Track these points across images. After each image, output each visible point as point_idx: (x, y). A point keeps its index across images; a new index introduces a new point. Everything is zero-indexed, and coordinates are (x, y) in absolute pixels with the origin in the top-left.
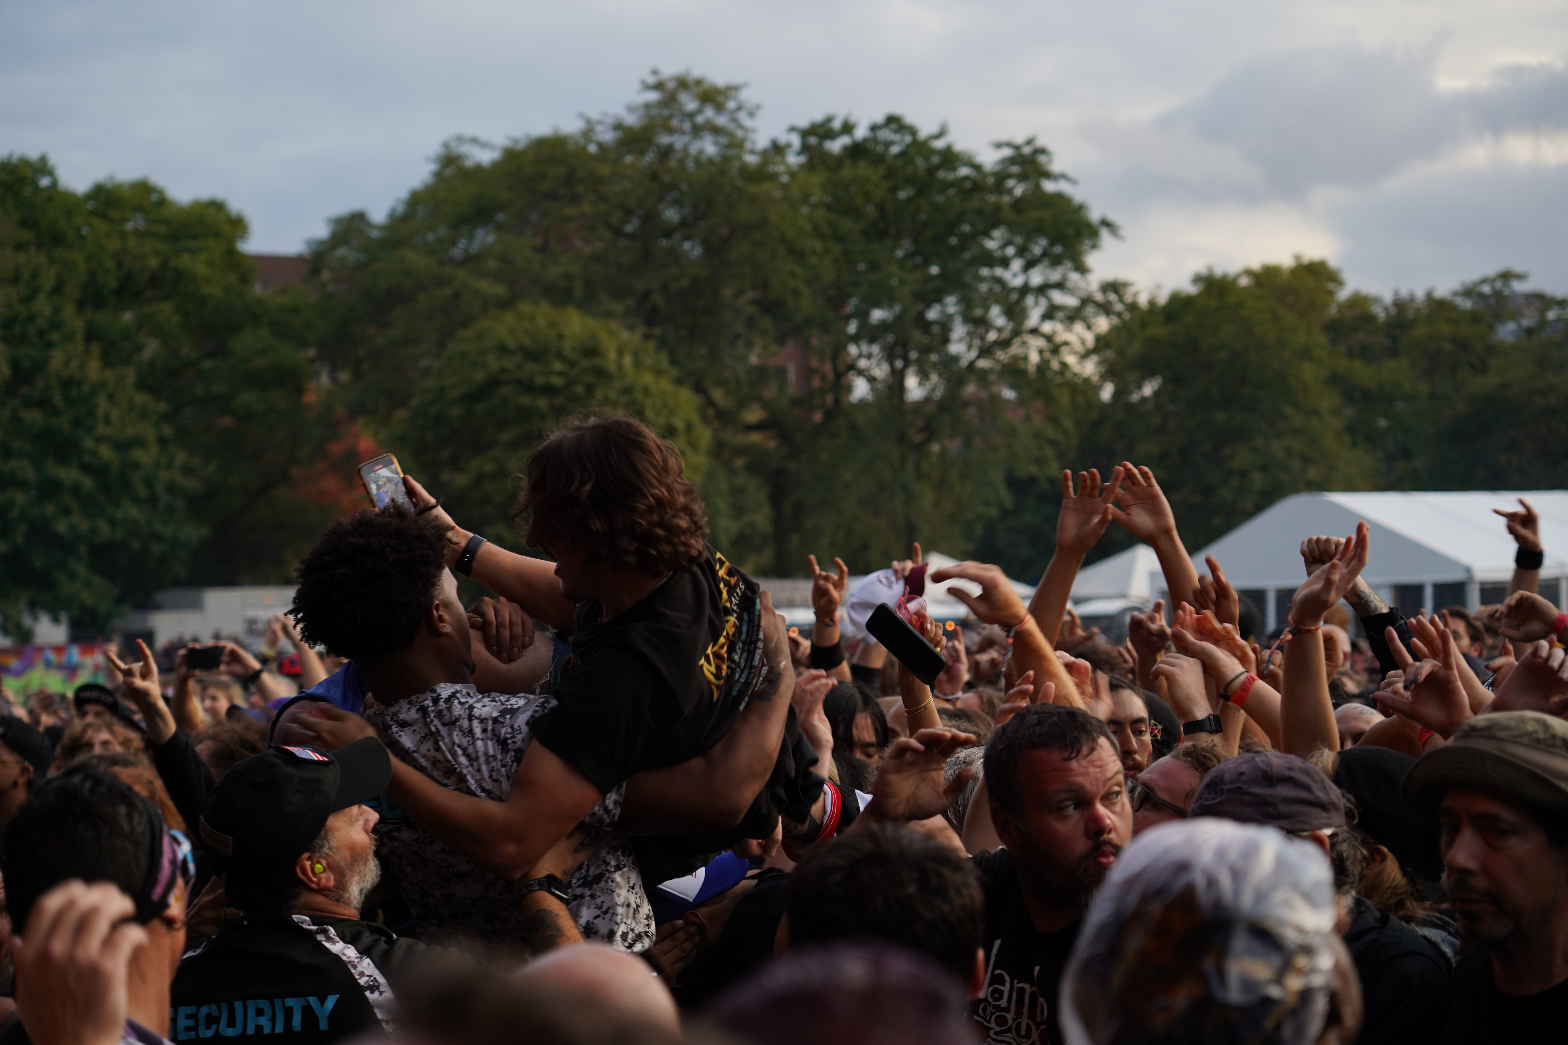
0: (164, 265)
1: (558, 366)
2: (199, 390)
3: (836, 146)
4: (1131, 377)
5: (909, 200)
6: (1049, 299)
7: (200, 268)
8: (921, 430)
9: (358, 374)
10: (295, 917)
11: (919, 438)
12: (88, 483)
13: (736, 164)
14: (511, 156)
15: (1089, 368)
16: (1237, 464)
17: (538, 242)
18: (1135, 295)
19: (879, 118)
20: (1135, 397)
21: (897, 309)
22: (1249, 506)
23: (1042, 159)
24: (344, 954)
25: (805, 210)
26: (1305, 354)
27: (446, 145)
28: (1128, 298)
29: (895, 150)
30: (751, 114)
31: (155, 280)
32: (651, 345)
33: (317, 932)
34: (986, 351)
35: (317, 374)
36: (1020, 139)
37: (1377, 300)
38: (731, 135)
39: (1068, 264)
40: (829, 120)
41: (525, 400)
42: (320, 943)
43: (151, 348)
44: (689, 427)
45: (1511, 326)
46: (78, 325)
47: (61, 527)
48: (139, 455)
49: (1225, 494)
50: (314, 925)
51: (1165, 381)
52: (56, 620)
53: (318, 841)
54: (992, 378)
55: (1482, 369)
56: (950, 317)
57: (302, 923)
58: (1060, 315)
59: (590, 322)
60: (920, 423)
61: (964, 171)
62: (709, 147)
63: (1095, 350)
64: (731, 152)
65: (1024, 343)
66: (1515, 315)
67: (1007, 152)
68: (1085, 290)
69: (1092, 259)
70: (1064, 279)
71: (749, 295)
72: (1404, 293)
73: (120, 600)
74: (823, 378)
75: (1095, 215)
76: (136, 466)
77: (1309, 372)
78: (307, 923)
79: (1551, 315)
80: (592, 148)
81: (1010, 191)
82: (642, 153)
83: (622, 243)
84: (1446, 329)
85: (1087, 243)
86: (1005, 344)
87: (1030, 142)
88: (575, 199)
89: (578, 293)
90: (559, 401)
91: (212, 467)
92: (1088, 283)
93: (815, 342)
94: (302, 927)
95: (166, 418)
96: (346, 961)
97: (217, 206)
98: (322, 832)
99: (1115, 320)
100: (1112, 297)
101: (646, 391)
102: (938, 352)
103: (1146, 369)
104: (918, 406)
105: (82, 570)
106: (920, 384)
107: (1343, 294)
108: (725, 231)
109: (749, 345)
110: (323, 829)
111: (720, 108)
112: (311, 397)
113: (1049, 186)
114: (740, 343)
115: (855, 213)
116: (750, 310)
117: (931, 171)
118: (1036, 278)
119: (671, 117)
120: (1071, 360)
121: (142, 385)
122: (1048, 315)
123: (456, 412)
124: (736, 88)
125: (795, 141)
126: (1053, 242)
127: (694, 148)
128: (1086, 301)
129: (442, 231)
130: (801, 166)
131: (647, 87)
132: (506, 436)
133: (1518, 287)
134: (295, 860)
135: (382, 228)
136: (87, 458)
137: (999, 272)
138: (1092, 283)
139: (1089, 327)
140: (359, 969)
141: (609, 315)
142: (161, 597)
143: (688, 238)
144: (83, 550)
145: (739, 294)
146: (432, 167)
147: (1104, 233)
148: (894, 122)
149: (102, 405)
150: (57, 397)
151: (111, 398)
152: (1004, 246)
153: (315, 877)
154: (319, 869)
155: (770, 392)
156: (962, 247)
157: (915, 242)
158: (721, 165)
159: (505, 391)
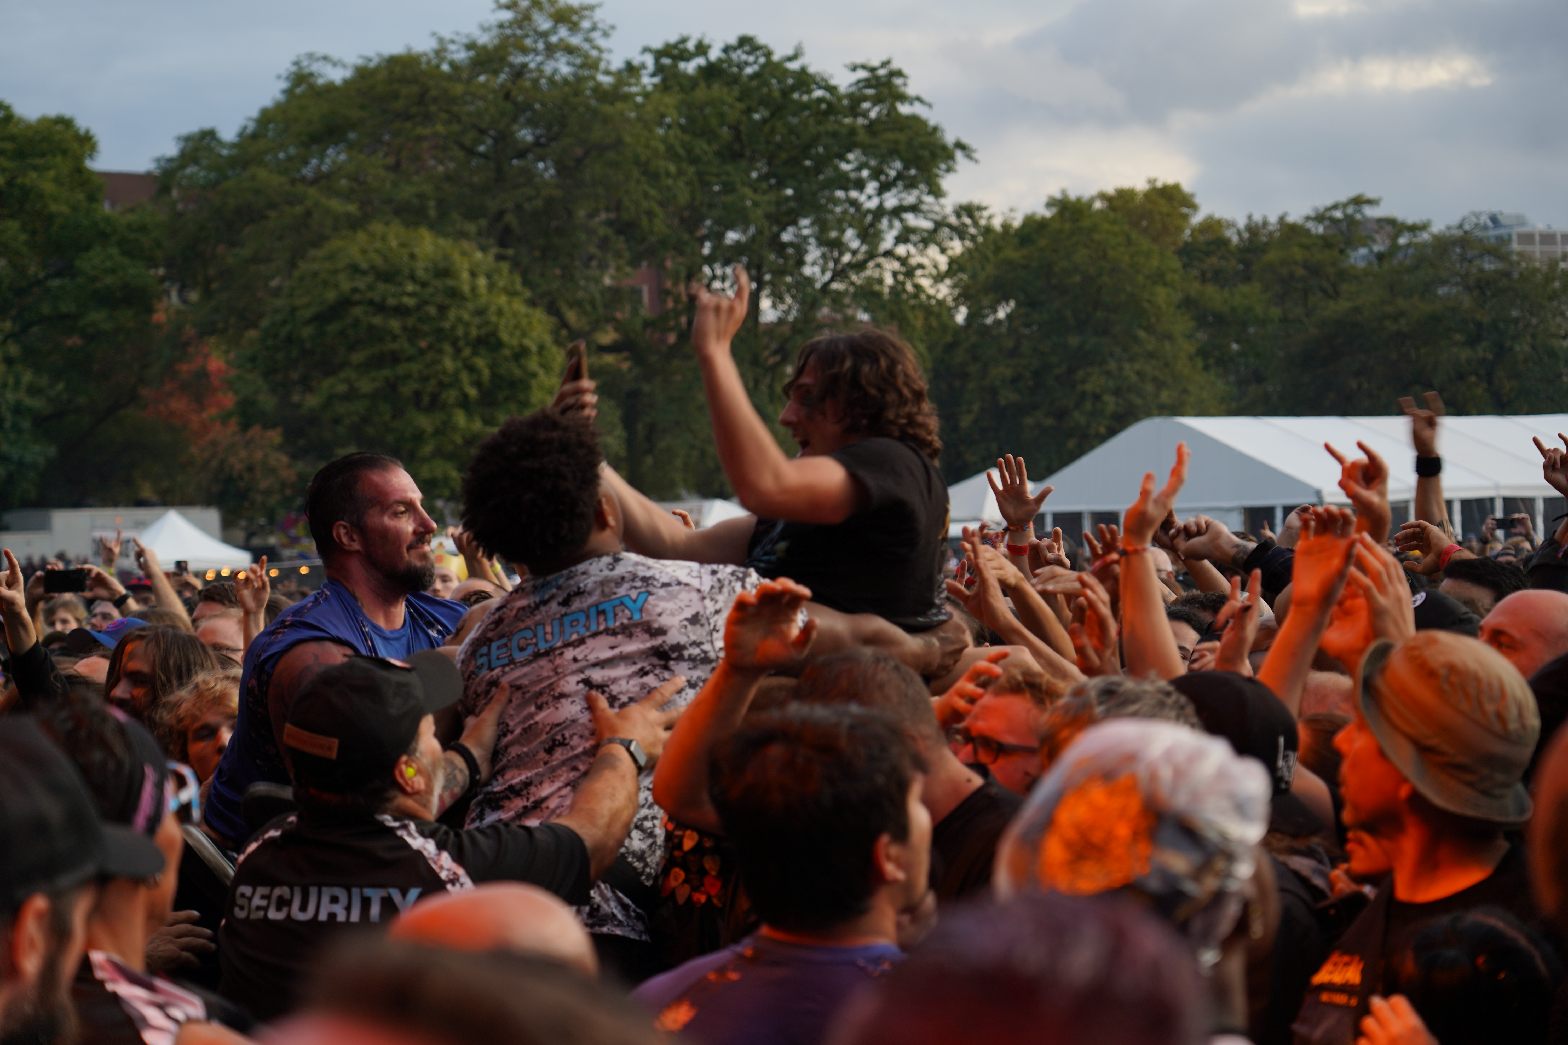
0: (11, 183)
1: (410, 288)
2: (46, 309)
3: (690, 67)
4: (985, 302)
5: (764, 121)
6: (903, 222)
7: (48, 187)
8: (775, 352)
9: (207, 294)
11: (773, 360)
13: (591, 84)
14: (363, 74)
15: (943, 291)
16: (1089, 387)
17: (391, 160)
18: (990, 218)
19: (733, 40)
20: (989, 320)
21: (752, 230)
22: (1102, 430)
23: (898, 81)
24: (425, 849)
25: (661, 131)
26: (1159, 277)
27: (297, 63)
28: (983, 222)
29: (749, 70)
30: (606, 34)
32: (505, 266)
33: (397, 827)
34: (839, 274)
35: (167, 293)
36: (875, 62)
37: (1231, 225)
38: (586, 56)
39: (922, 186)
40: (684, 40)
41: (377, 320)
42: (401, 838)
44: (541, 348)
45: (1363, 251)
49: (1079, 417)
50: (395, 822)
51: (1018, 305)
54: (847, 301)
55: (1334, 294)
56: (805, 238)
57: (385, 819)
58: (914, 238)
59: (444, 243)
60: (774, 346)
61: (818, 93)
62: (563, 67)
63: (949, 273)
64: (584, 73)
65: (879, 266)
66: (1367, 241)
67: (862, 74)
68: (940, 213)
69: (947, 182)
70: (920, 202)
71: (603, 216)
72: (1257, 218)
74: (677, 300)
75: (949, 138)
77: (1161, 295)
78: (388, 819)
79: (1402, 241)
80: (445, 67)
81: (865, 114)
82: (496, 73)
83: (475, 162)
84: (1298, 254)
85: (943, 166)
86: (860, 266)
87: (885, 64)
88: (428, 118)
89: (432, 213)
90: (410, 322)
91: (60, 387)
92: (942, 207)
93: (669, 264)
94: (385, 825)
95: (13, 337)
96: (427, 856)
97: (65, 123)
98: (413, 737)
99: (968, 243)
100: (967, 221)
101: (500, 312)
102: (792, 275)
103: (1001, 293)
104: (772, 328)
106: (774, 306)
107: (1197, 219)
108: (579, 151)
109: (603, 266)
111: (574, 27)
112: (160, 317)
113: (904, 109)
114: (594, 263)
115: (708, 134)
116: (602, 231)
117: (786, 93)
118: (891, 201)
119: (525, 36)
120: (925, 283)
122: (902, 239)
123: (307, 332)
124: (591, 8)
125: (649, 60)
126: (907, 167)
127: (548, 68)
128: (939, 225)
129: (292, 151)
130: (656, 87)
131: (502, 7)
132: (358, 357)
133: (1370, 212)
134: (392, 762)
135: (233, 146)
137: (854, 194)
138: (948, 205)
139: (943, 251)
140: (439, 862)
141: (463, 235)
142: (9, 518)
143: (542, 159)
145: (591, 216)
146: (284, 85)
147: (959, 155)
148: (747, 43)
152: (859, 169)
154: (412, 772)
155: (623, 315)
156: (818, 170)
157: (770, 164)
158: (574, 85)
159: (357, 311)
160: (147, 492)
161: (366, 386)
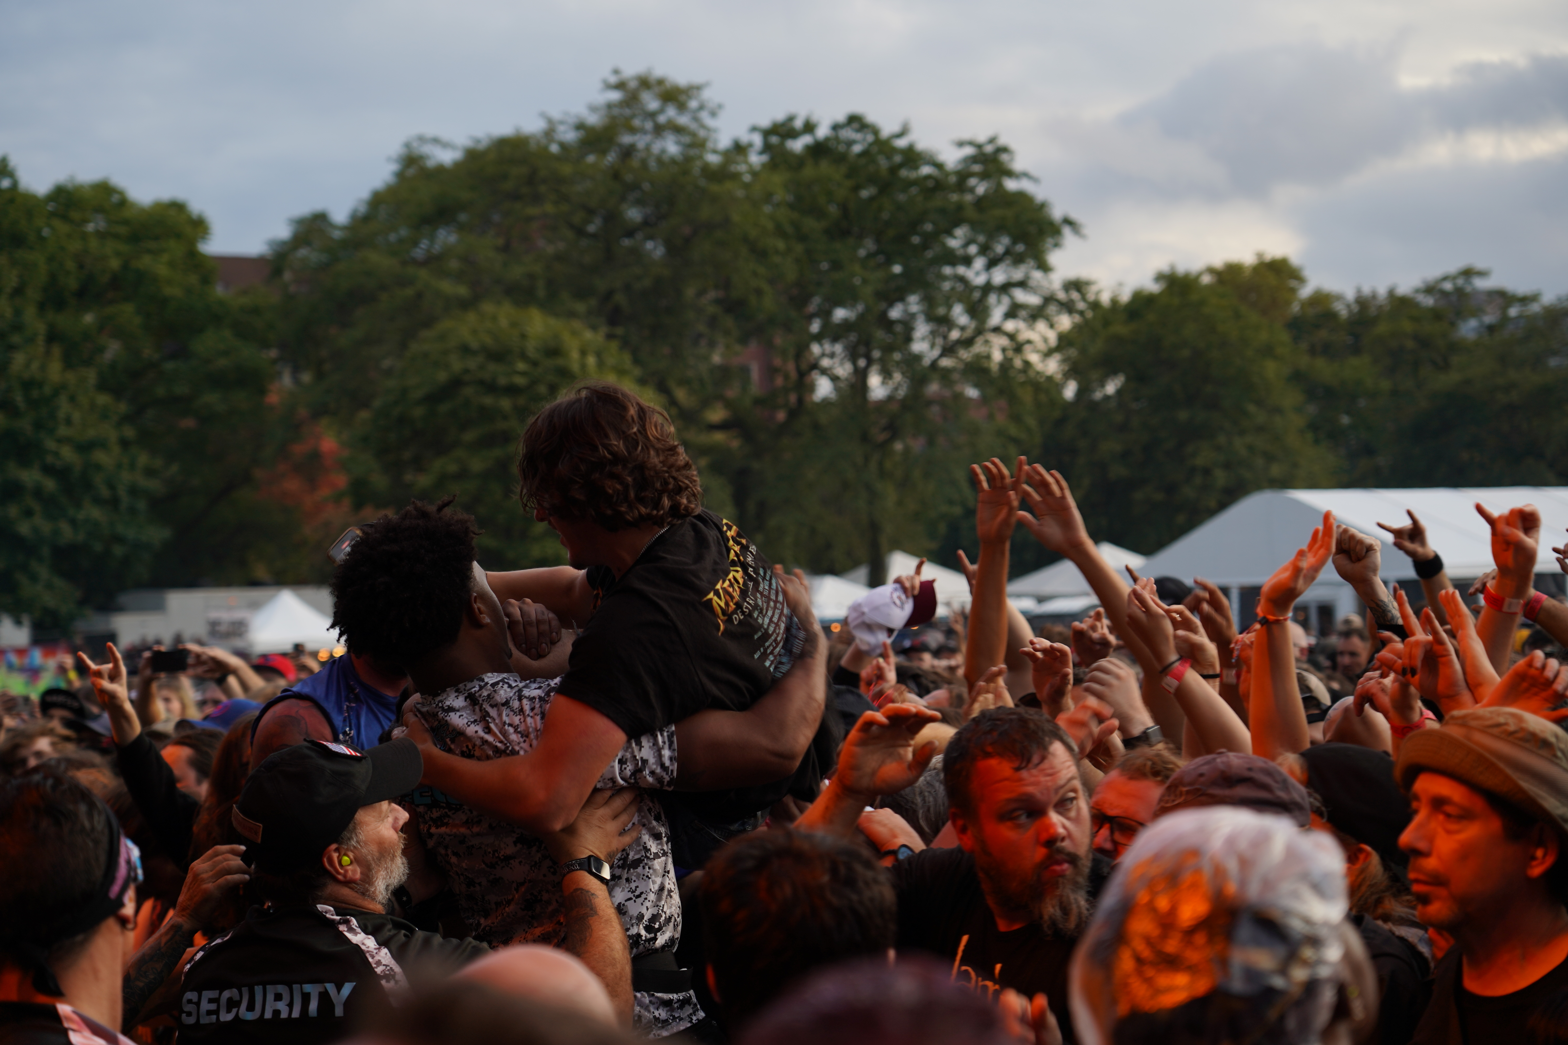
0: (125, 266)
1: (521, 366)
2: (160, 391)
3: (798, 145)
4: (1094, 375)
5: (872, 199)
6: (1012, 298)
7: (161, 269)
8: (885, 429)
9: (320, 375)
10: (320, 907)
11: (882, 437)
12: (50, 485)
13: (698, 163)
14: (473, 156)
15: (1052, 367)
16: (1200, 461)
17: (500, 241)
18: (1098, 293)
19: (841, 117)
20: (1098, 395)
21: (860, 308)
22: (1213, 504)
23: (1004, 157)
24: (363, 944)
25: (767, 209)
26: (1268, 351)
27: (407, 145)
28: (1091, 297)
29: (857, 149)
30: (713, 114)
31: (116, 282)
32: (614, 345)
33: (340, 923)
34: (949, 350)
35: (279, 375)
36: (982, 138)
37: (1339, 297)
38: (694, 135)
39: (1032, 263)
40: (791, 119)
41: (488, 400)
42: (341, 933)
43: (113, 349)
45: (1473, 323)
46: (41, 328)
47: (24, 529)
48: (101, 457)
49: (1188, 492)
50: (337, 915)
51: (1128, 380)
52: (18, 622)
53: (346, 834)
54: (956, 376)
55: (1444, 366)
56: (913, 316)
57: (326, 912)
58: (1023, 313)
59: (553, 322)
60: (884, 422)
61: (926, 170)
62: (671, 147)
63: (1058, 349)
64: (692, 152)
65: (987, 342)
66: (1477, 312)
67: (969, 151)
68: (1048, 289)
69: (1054, 258)
70: (1027, 277)
71: (712, 294)
72: (1366, 290)
73: (83, 602)
74: (786, 377)
75: (1057, 213)
76: (98, 467)
77: (1271, 369)
78: (331, 913)
79: (1513, 312)
80: (554, 148)
81: (972, 190)
82: (604, 152)
83: (584, 242)
84: (1407, 326)
85: (1050, 241)
86: (968, 343)
87: (992, 140)
88: (537, 199)
89: (541, 293)
90: (521, 401)
91: (174, 468)
92: (1050, 282)
93: (778, 341)
94: (326, 916)
95: (127, 419)
96: (365, 950)
97: (178, 207)
98: (350, 825)
99: (1077, 318)
100: (1075, 295)
102: (901, 351)
103: (1109, 368)
104: (881, 405)
105: (43, 572)
106: (884, 383)
107: (1306, 292)
108: (687, 230)
109: (712, 345)
110: (352, 822)
111: (682, 107)
112: (273, 398)
113: (1011, 185)
114: (703, 342)
115: (817, 212)
116: (711, 309)
117: (894, 170)
118: (999, 276)
119: (633, 116)
120: (1034, 358)
121: (103, 386)
122: (1012, 313)
123: (418, 412)
124: (699, 88)
125: (757, 140)
126: (1015, 241)
127: (656, 148)
128: (1049, 299)
129: (404, 232)
130: (764, 166)
131: (609, 87)
132: (470, 436)
133: (1481, 284)
134: (321, 850)
135: (344, 228)
136: (49, 459)
137: (961, 270)
138: (1055, 281)
139: (1052, 326)
140: (377, 958)
141: (572, 315)
142: (124, 599)
143: (651, 237)
144: (46, 551)
145: (701, 293)
146: (394, 167)
147: (1067, 231)
148: (855, 121)
149: (64, 407)
150: (19, 398)
151: (72, 399)
152: (966, 245)
153: (341, 869)
154: (346, 861)
155: (732, 392)
156: (925, 246)
157: (878, 241)
158: (684, 165)
159: (468, 391)
160: (260, 571)
161: (477, 465)
